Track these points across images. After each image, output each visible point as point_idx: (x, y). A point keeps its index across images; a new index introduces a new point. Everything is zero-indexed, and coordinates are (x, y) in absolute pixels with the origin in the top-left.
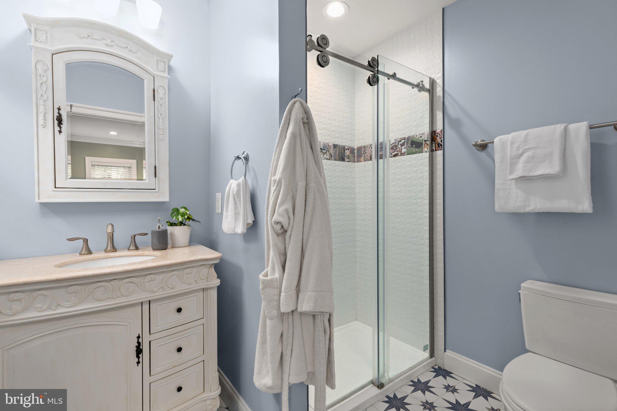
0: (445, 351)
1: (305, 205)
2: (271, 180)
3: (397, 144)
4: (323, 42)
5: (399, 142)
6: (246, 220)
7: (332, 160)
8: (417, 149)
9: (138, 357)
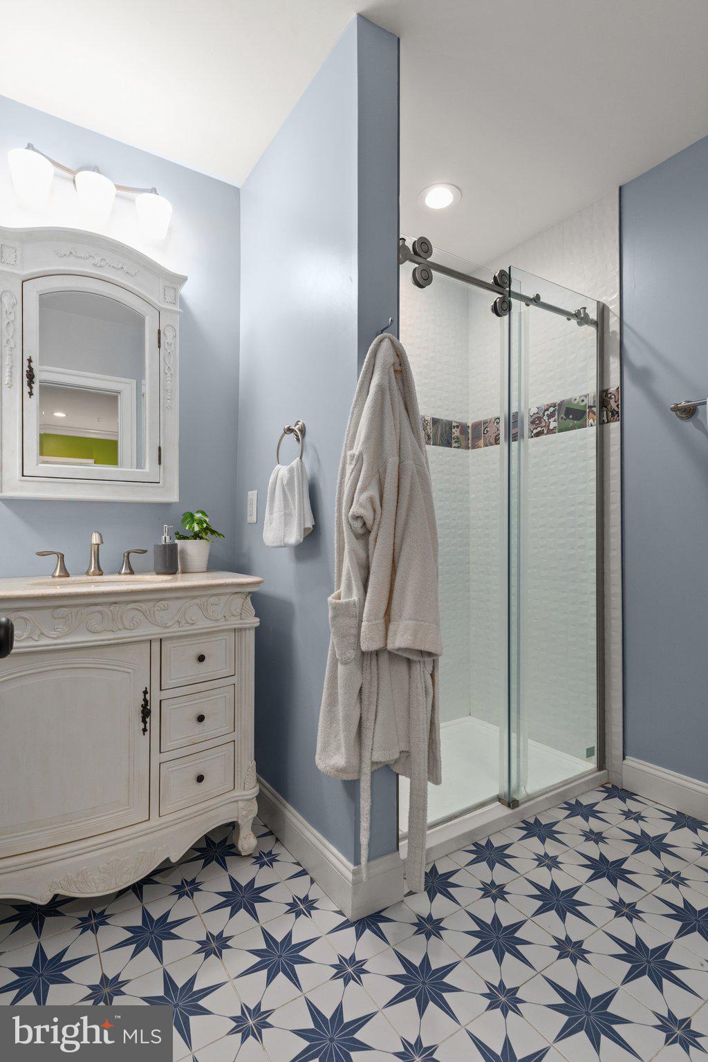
0: (624, 759)
1: (398, 493)
2: (345, 457)
3: (541, 415)
4: (423, 247)
5: (545, 411)
6: (303, 523)
7: (430, 444)
8: (576, 422)
9: (144, 721)
